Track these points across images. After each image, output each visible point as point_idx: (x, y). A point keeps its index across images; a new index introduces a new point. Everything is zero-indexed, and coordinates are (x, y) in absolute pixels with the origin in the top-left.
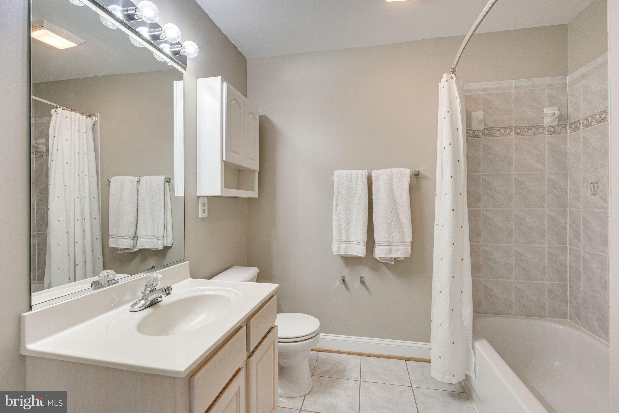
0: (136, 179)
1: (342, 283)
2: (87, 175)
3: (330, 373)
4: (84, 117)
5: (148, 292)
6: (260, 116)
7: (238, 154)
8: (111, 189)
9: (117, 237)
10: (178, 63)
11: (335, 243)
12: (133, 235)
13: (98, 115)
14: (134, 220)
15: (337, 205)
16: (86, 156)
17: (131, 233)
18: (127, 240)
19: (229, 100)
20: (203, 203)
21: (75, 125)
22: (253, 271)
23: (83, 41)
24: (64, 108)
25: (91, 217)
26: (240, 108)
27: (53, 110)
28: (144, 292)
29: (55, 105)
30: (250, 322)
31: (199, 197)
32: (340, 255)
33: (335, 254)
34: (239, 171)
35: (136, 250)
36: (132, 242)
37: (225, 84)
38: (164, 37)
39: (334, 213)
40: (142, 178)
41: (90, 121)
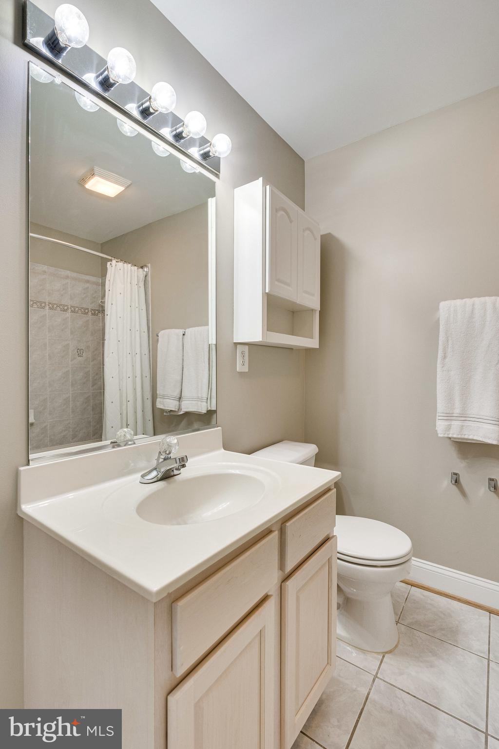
0: (181, 332)
1: (453, 484)
2: (138, 330)
3: (430, 628)
4: (136, 268)
5: (161, 460)
6: (321, 236)
7: (288, 285)
8: (159, 344)
9: (164, 397)
10: (208, 169)
11: (440, 418)
12: (179, 396)
13: (149, 265)
14: (179, 378)
15: (445, 357)
16: (137, 309)
17: (176, 393)
18: (172, 401)
19: (275, 210)
20: (243, 353)
21: (127, 278)
22: (311, 449)
23: (129, 182)
24: (118, 261)
25: (142, 375)
26: (291, 222)
27: (109, 263)
28: (158, 460)
29: (110, 258)
30: (286, 525)
31: (236, 344)
32: (450, 438)
33: (441, 436)
34: (293, 312)
35: (181, 413)
36: (178, 403)
37: (268, 187)
38: (188, 134)
39: (439, 369)
40: (187, 330)
41: (141, 273)
